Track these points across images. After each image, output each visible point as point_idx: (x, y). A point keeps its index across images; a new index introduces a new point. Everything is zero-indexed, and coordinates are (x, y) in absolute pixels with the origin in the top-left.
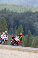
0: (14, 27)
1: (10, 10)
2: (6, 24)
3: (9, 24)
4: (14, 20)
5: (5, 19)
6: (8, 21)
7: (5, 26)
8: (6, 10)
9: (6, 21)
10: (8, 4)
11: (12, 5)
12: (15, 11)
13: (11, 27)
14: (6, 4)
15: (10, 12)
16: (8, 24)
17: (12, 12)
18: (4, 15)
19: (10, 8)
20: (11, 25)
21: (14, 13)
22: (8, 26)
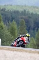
0: (34, 29)
1: (30, 12)
2: (26, 26)
3: (29, 26)
4: (34, 22)
5: (24, 21)
6: (28, 23)
7: (25, 29)
8: (26, 12)
9: (26, 22)
10: (28, 6)
11: (32, 6)
12: (35, 13)
13: (31, 29)
14: (25, 5)
15: (29, 14)
16: (27, 27)
17: (32, 13)
18: (24, 17)
19: (30, 9)
20: (31, 27)
21: (34, 14)
22: (28, 28)
